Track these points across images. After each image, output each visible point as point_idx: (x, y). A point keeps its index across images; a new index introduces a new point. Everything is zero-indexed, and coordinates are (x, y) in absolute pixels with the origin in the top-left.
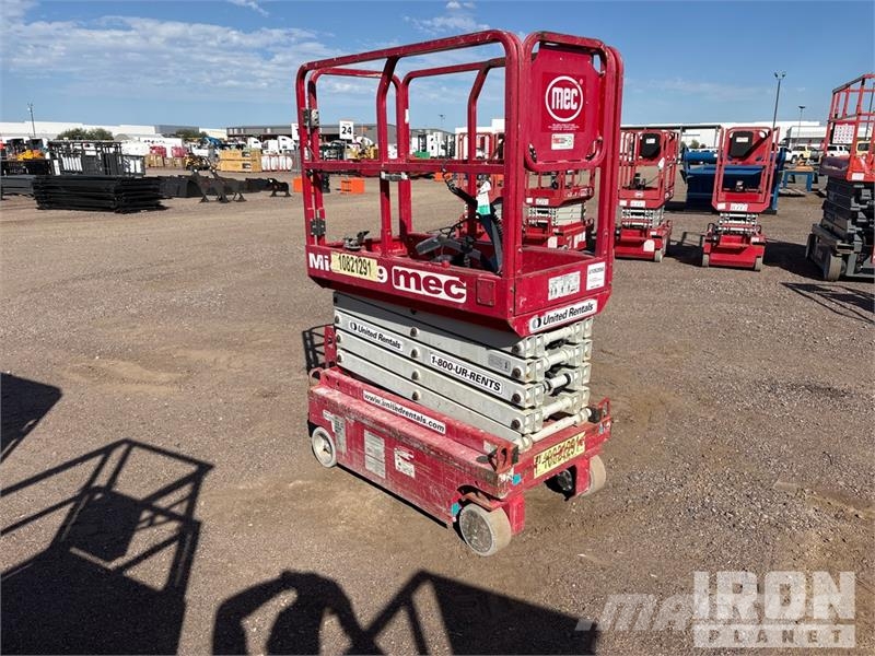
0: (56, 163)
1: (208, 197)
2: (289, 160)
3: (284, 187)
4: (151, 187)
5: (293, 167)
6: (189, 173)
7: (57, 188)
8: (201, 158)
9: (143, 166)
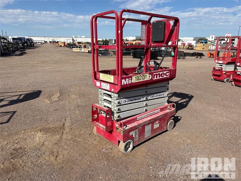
4: (155, 54)
8: (191, 46)
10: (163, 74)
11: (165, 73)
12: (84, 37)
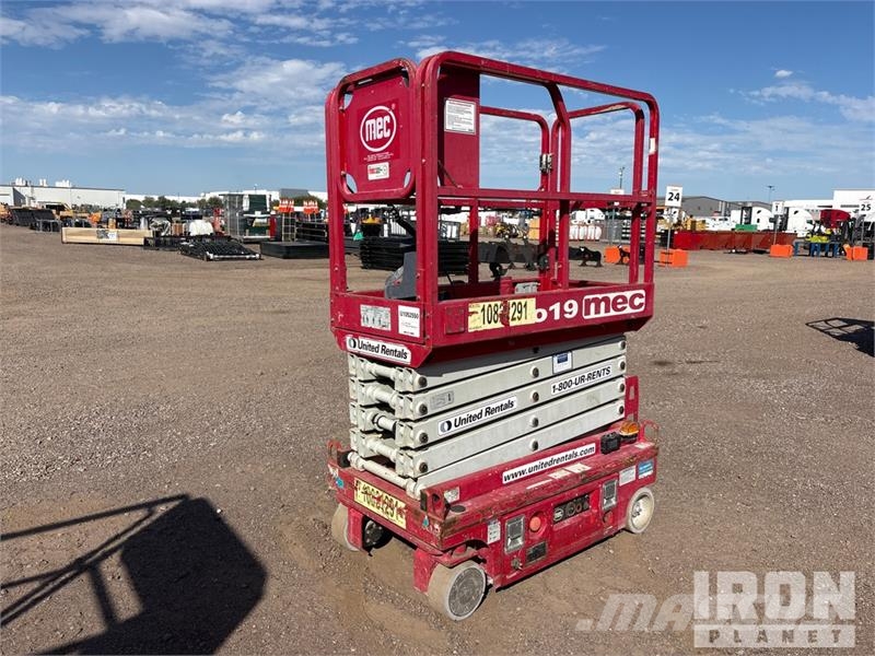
0: (386, 227)
1: (515, 264)
2: (599, 230)
3: (596, 256)
4: (462, 251)
5: (601, 238)
6: (500, 240)
7: (379, 249)
8: (511, 226)
9: (458, 232)
10: (620, 300)
11: (628, 298)
12: (66, 184)
